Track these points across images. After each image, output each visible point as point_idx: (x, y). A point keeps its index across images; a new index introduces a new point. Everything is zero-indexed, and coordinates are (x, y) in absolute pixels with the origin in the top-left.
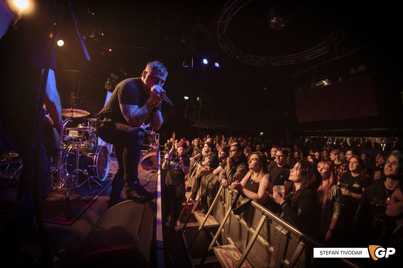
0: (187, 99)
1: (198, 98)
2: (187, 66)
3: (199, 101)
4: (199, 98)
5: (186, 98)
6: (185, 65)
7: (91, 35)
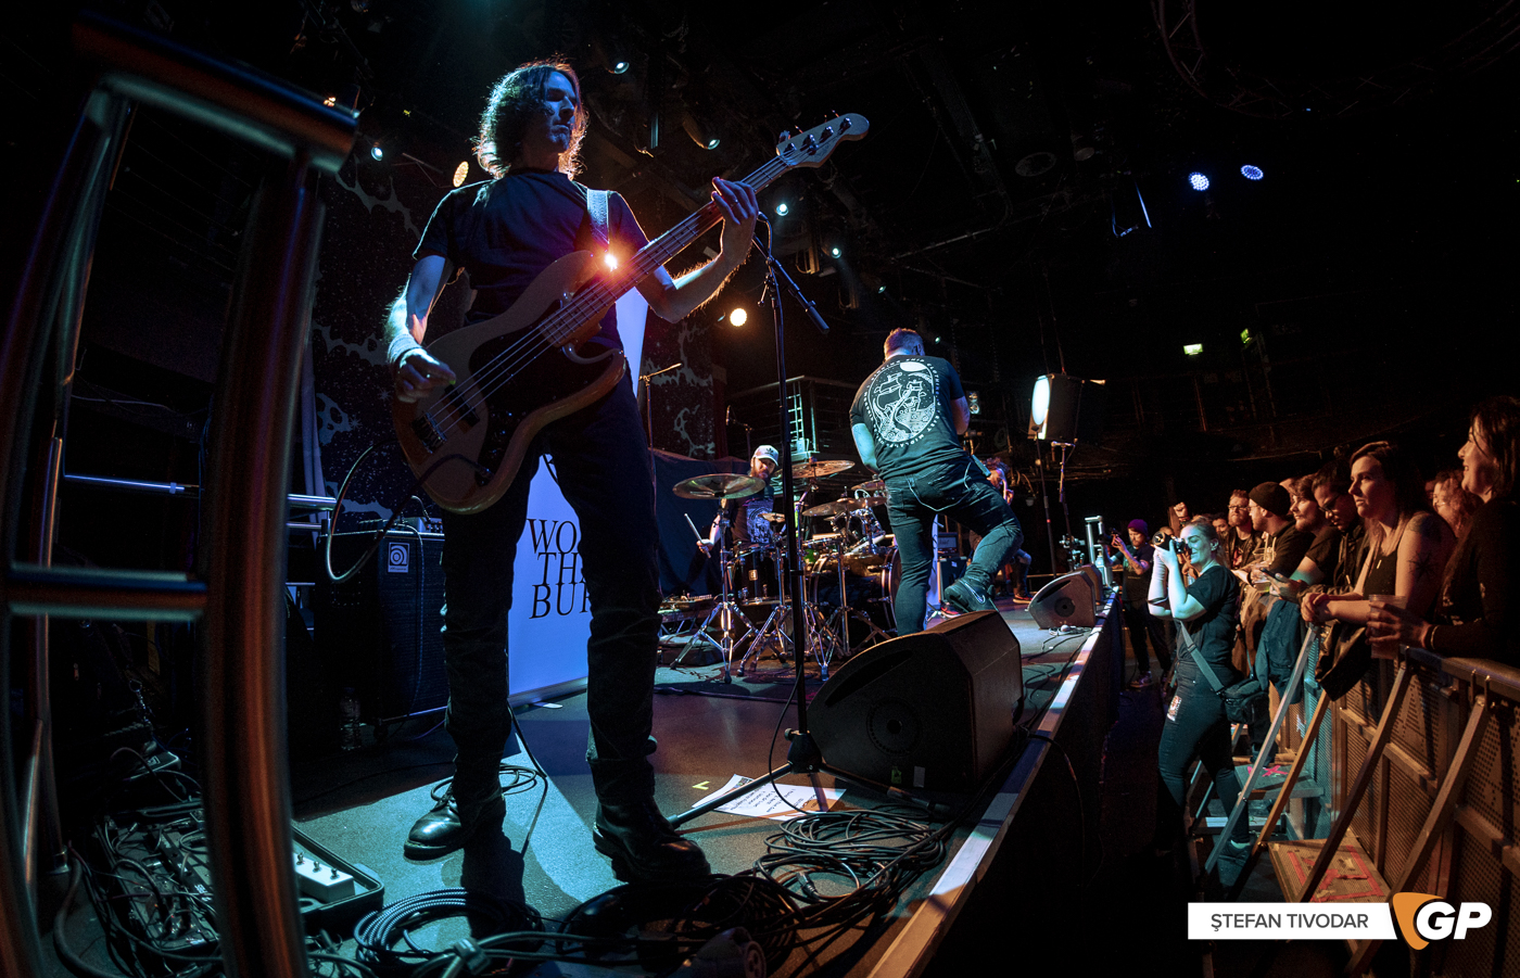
0: (1200, 354)
1: (1245, 334)
2: (1130, 230)
3: (1252, 345)
4: (1246, 331)
5: (1192, 349)
6: (1119, 232)
7: (809, 269)
